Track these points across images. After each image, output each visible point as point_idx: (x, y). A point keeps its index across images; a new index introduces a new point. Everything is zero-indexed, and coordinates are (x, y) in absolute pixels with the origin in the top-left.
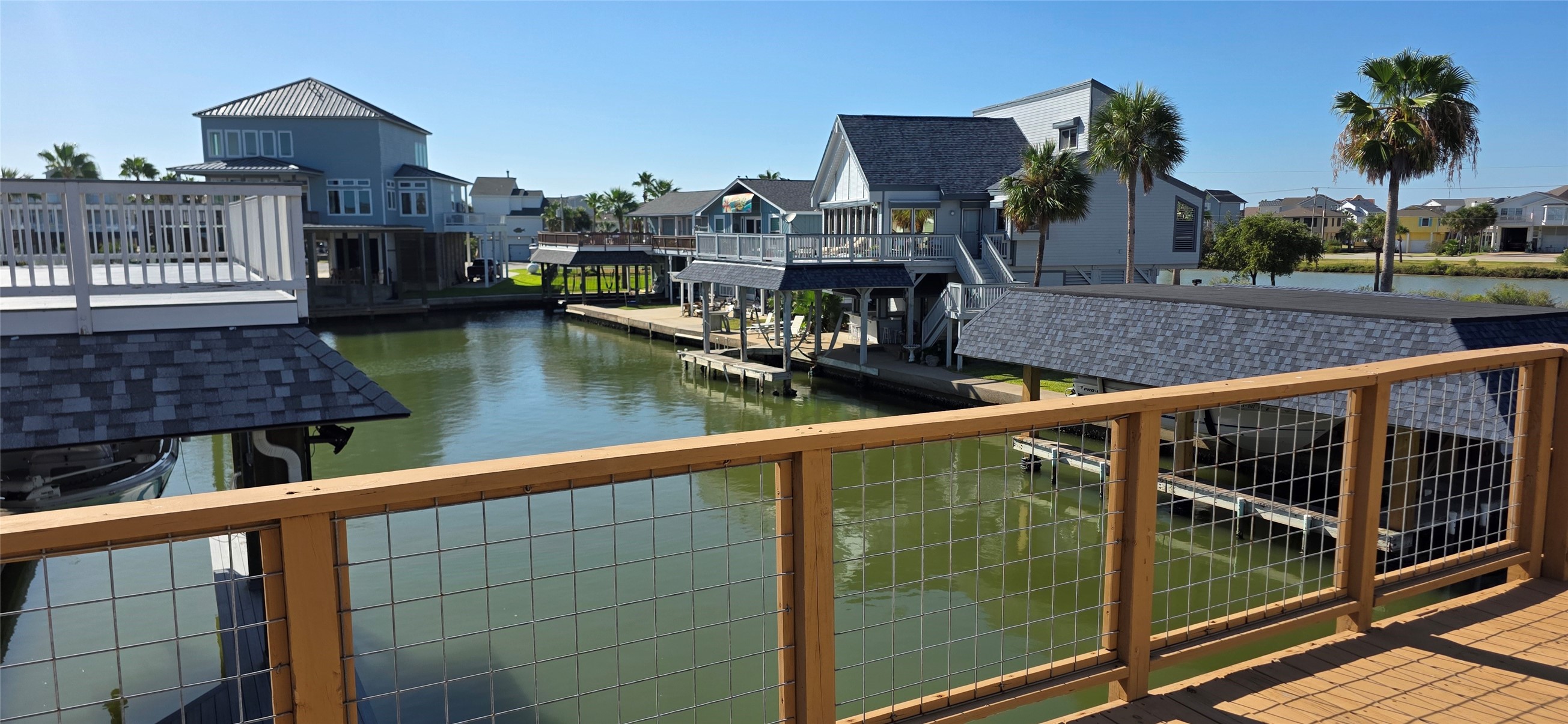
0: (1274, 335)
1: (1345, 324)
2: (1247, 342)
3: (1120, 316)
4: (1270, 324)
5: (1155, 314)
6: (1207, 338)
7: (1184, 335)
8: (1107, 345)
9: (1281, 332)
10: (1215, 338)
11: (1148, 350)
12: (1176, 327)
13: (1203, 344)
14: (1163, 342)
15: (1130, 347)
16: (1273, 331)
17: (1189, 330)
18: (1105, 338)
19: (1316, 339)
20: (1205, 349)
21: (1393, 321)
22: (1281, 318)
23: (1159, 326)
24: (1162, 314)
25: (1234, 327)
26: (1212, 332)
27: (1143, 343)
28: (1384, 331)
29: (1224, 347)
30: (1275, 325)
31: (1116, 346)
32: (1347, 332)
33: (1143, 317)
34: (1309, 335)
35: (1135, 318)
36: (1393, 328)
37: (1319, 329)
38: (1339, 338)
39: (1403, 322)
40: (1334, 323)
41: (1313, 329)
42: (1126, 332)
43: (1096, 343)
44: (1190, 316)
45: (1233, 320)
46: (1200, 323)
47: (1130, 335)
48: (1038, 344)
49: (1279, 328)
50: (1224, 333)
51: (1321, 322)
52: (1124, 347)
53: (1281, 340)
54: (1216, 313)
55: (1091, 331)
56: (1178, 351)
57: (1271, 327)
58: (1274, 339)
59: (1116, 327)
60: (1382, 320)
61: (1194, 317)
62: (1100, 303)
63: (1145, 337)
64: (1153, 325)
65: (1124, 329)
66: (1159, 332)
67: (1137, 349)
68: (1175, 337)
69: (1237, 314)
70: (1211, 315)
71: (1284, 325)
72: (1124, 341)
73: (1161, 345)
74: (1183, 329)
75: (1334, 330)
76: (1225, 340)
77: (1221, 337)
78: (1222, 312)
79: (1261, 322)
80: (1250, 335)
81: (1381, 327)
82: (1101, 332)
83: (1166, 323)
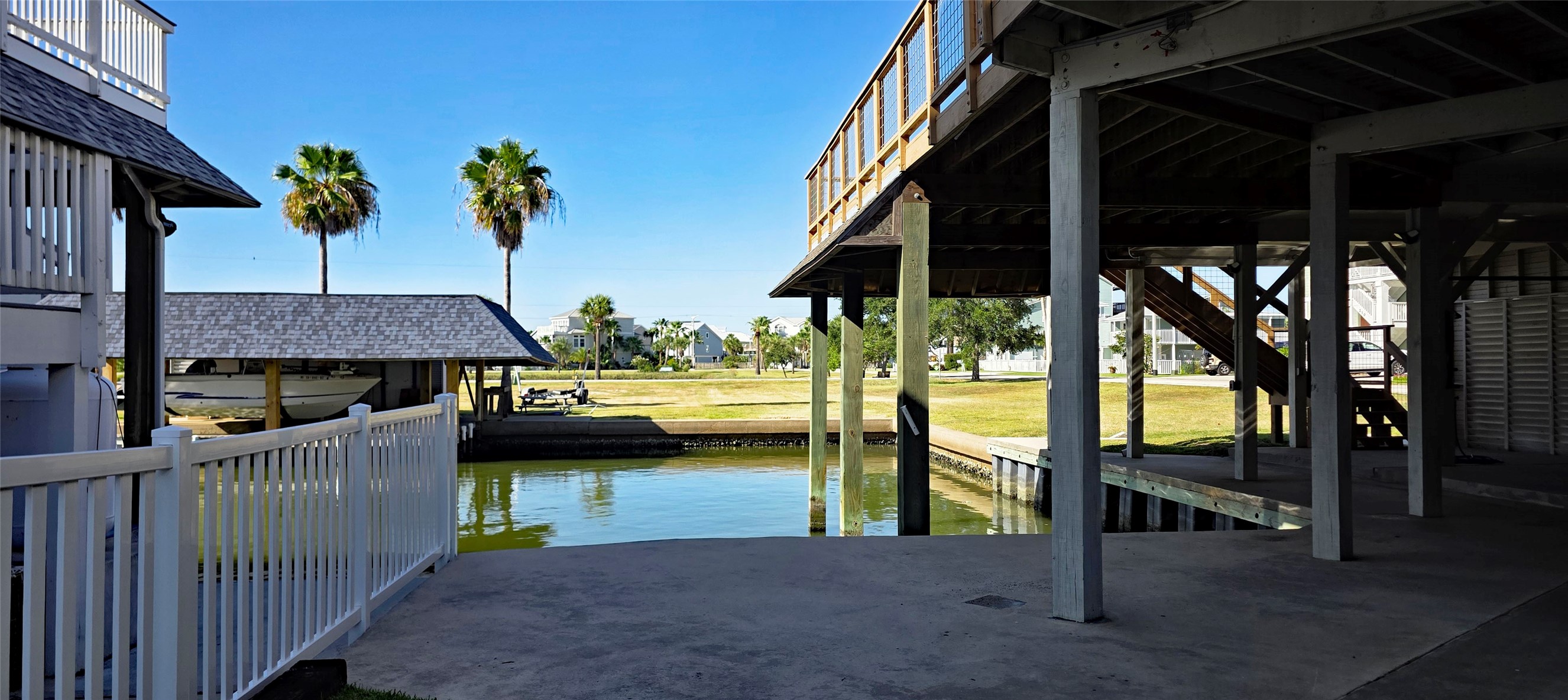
0: (358, 312)
1: (408, 302)
2: (336, 319)
3: (206, 308)
4: (352, 305)
5: (245, 304)
6: (300, 318)
7: (279, 318)
8: (200, 332)
9: (362, 310)
10: (308, 318)
11: (246, 332)
12: (269, 313)
13: (299, 323)
14: (260, 325)
15: (226, 332)
16: (356, 310)
17: (282, 314)
18: (196, 327)
19: (391, 313)
20: (301, 327)
21: (441, 298)
22: (360, 301)
23: (251, 313)
24: (251, 304)
25: (323, 310)
26: (304, 314)
27: (238, 327)
28: (437, 304)
29: (317, 324)
30: (357, 305)
31: (210, 332)
32: (412, 306)
33: (232, 308)
34: (385, 310)
35: (224, 308)
36: (442, 302)
37: (391, 306)
38: (407, 310)
39: (447, 298)
40: (400, 301)
41: (387, 306)
42: (217, 320)
43: (186, 331)
44: (279, 304)
45: (320, 305)
46: (291, 309)
47: (222, 323)
48: (113, 338)
49: (360, 308)
50: (314, 314)
51: (391, 301)
52: (219, 332)
53: (364, 315)
54: (303, 300)
55: (177, 322)
56: (277, 331)
57: (354, 308)
58: (358, 315)
59: (205, 317)
60: (433, 298)
61: (284, 304)
62: (179, 300)
63: (239, 323)
64: (245, 313)
65: (214, 318)
66: (253, 318)
67: (233, 332)
68: (271, 320)
69: (322, 301)
70: (299, 302)
71: (363, 305)
72: (217, 327)
73: (258, 327)
74: (276, 314)
75: (402, 306)
76: (317, 319)
77: (313, 318)
78: (308, 300)
79: (344, 305)
80: (337, 314)
81: (434, 302)
82: (188, 322)
83: (257, 310)
